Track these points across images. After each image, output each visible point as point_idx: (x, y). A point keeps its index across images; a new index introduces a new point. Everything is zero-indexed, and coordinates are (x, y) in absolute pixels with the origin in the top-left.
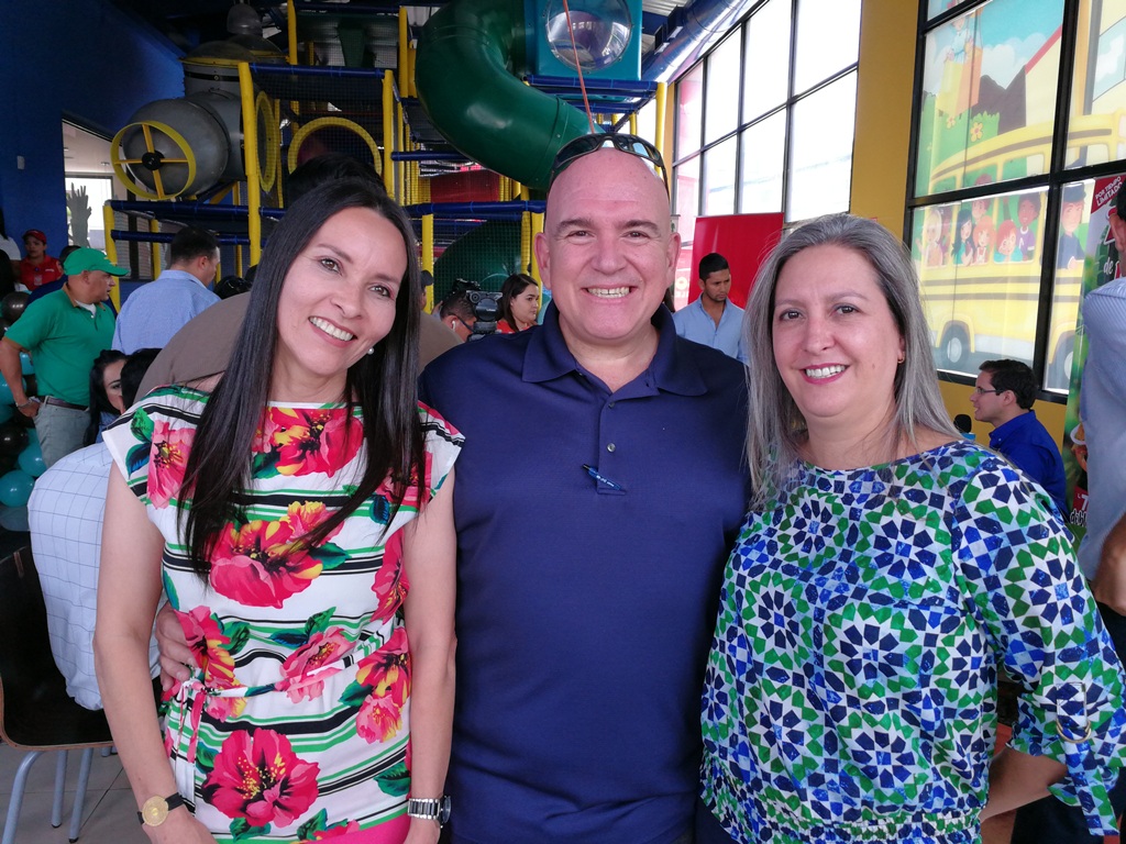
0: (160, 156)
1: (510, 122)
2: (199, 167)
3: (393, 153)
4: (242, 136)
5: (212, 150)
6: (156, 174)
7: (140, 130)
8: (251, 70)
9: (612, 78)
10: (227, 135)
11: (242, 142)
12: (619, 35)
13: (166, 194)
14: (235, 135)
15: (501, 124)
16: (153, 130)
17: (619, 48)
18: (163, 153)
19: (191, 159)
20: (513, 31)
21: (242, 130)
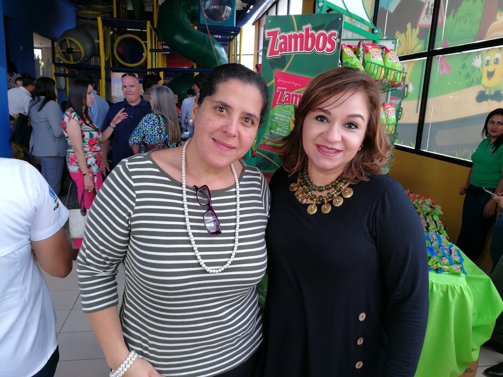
0: (72, 49)
1: (189, 41)
2: (85, 53)
3: (150, 49)
4: (98, 41)
5: (88, 46)
6: (71, 55)
7: (66, 40)
8: (102, 19)
9: (225, 25)
10: (93, 41)
11: (99, 43)
12: (228, 10)
13: (74, 61)
14: (96, 41)
15: (186, 42)
16: (69, 40)
17: (228, 14)
18: (73, 48)
19: (82, 50)
20: (192, 8)
21: (98, 39)
